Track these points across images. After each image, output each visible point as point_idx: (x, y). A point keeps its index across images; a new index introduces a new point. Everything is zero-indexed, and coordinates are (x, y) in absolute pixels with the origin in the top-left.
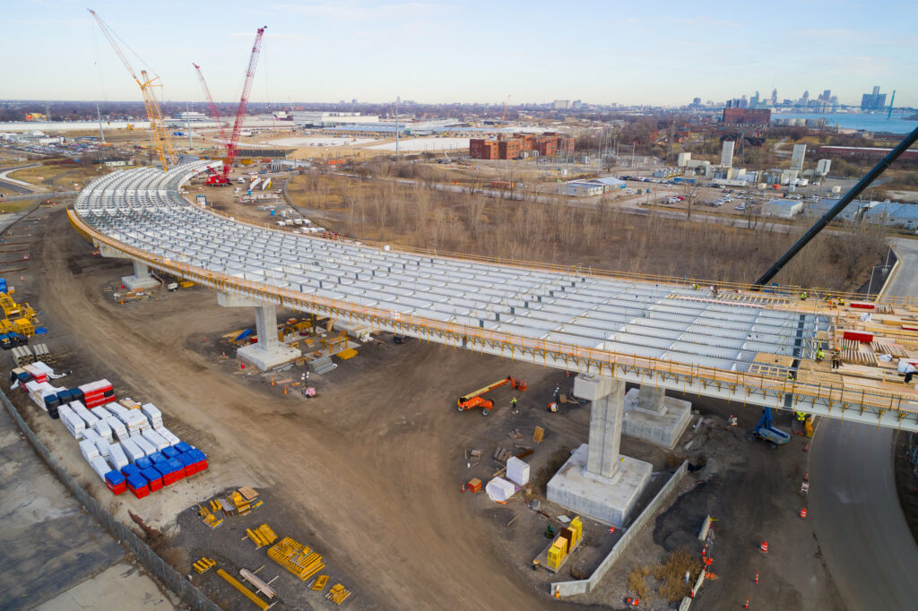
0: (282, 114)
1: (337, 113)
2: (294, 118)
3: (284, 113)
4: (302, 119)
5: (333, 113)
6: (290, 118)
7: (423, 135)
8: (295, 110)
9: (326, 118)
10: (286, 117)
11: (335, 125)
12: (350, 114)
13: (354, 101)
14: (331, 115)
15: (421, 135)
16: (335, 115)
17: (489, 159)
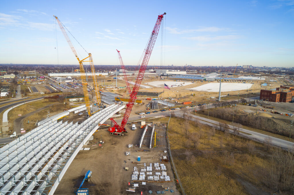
0: (152, 70)
1: (171, 70)
2: (156, 72)
3: (153, 70)
4: (159, 72)
5: (170, 70)
6: (155, 72)
7: (212, 81)
8: (157, 69)
9: (168, 72)
10: (153, 71)
11: (172, 75)
12: (176, 70)
13: (172, 65)
14: (169, 71)
15: (211, 81)
16: (171, 71)
17: (275, 102)
